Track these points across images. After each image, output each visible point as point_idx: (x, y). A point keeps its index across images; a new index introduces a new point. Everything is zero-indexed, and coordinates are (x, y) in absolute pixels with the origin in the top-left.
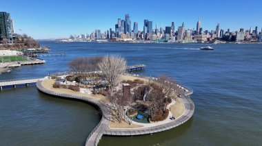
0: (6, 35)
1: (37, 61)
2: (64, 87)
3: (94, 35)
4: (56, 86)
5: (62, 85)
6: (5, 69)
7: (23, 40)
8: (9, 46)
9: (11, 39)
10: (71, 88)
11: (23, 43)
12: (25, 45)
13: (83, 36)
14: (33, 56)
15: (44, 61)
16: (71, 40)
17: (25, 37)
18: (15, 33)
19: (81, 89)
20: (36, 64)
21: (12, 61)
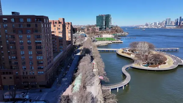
0: (108, 26)
1: (120, 41)
2: (126, 53)
3: (164, 22)
4: (123, 52)
5: (125, 52)
6: (106, 44)
7: (115, 29)
8: (108, 32)
9: (110, 28)
10: (128, 54)
11: (115, 30)
12: (116, 31)
13: (155, 23)
14: (118, 38)
15: (122, 42)
16: (145, 27)
17: (117, 27)
18: (112, 24)
19: (131, 54)
20: (119, 42)
21: (109, 40)
